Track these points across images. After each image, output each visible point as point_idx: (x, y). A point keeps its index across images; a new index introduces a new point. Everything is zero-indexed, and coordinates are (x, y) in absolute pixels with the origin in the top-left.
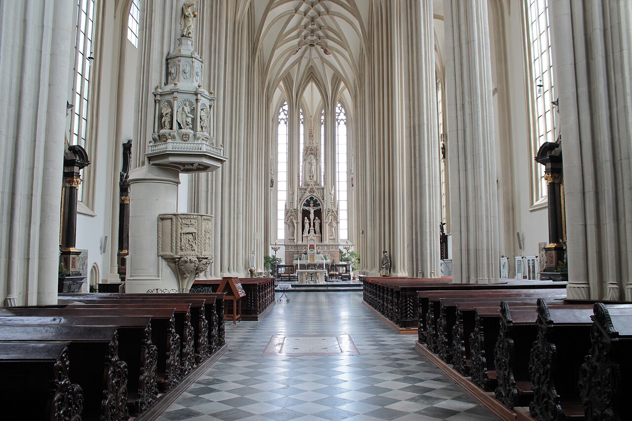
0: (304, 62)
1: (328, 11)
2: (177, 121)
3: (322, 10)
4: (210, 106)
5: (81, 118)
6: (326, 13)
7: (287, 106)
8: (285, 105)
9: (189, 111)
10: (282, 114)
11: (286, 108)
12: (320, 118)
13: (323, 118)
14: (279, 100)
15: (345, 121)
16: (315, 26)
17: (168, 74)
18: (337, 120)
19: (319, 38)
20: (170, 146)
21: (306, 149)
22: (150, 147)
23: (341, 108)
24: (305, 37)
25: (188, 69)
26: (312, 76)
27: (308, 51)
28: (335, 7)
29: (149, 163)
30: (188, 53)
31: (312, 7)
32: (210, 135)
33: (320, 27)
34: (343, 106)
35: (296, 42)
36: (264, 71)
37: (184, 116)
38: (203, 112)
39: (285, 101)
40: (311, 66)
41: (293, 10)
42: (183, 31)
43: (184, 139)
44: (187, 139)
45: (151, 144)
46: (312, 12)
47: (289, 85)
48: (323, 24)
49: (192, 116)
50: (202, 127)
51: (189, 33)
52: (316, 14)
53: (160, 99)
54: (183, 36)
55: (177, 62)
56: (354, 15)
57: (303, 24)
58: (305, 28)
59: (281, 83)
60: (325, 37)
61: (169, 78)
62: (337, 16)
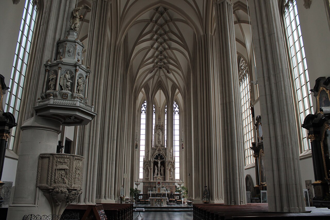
0: (156, 77)
1: (170, 48)
2: (59, 84)
3: (167, 47)
4: (86, 77)
5: (17, 98)
6: (169, 48)
7: (146, 103)
8: (145, 103)
9: (69, 77)
10: (143, 107)
11: (145, 104)
12: (165, 110)
13: (166, 110)
14: (142, 100)
15: (178, 112)
16: (163, 57)
17: (58, 53)
18: (174, 111)
19: (165, 63)
20: (52, 101)
21: (156, 126)
22: (38, 103)
23: (176, 105)
24: (157, 63)
25: (71, 50)
26: (160, 86)
27: (158, 71)
28: (174, 45)
29: (36, 115)
30: (74, 39)
31: (161, 45)
32: (85, 96)
33: (165, 57)
34: (177, 103)
35: (151, 65)
36: (133, 80)
37: (65, 81)
38: (80, 79)
39: (145, 101)
40: (160, 80)
41: (150, 46)
42: (71, 26)
43: (64, 97)
44: (66, 97)
45: (39, 101)
46: (160, 48)
47: (147, 90)
48: (167, 55)
49: (71, 81)
50: (79, 90)
51: (76, 27)
52: (163, 49)
53: (49, 69)
54: (71, 29)
55: (64, 45)
56: (184, 48)
57: (155, 55)
58: (157, 58)
59: (143, 90)
60: (168, 63)
61: (58, 56)
62: (175, 50)
